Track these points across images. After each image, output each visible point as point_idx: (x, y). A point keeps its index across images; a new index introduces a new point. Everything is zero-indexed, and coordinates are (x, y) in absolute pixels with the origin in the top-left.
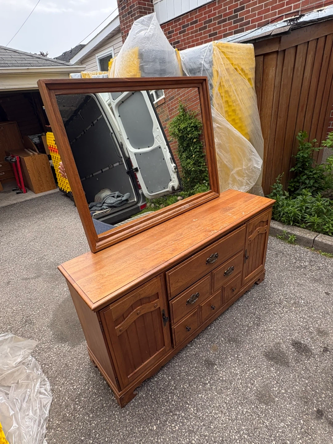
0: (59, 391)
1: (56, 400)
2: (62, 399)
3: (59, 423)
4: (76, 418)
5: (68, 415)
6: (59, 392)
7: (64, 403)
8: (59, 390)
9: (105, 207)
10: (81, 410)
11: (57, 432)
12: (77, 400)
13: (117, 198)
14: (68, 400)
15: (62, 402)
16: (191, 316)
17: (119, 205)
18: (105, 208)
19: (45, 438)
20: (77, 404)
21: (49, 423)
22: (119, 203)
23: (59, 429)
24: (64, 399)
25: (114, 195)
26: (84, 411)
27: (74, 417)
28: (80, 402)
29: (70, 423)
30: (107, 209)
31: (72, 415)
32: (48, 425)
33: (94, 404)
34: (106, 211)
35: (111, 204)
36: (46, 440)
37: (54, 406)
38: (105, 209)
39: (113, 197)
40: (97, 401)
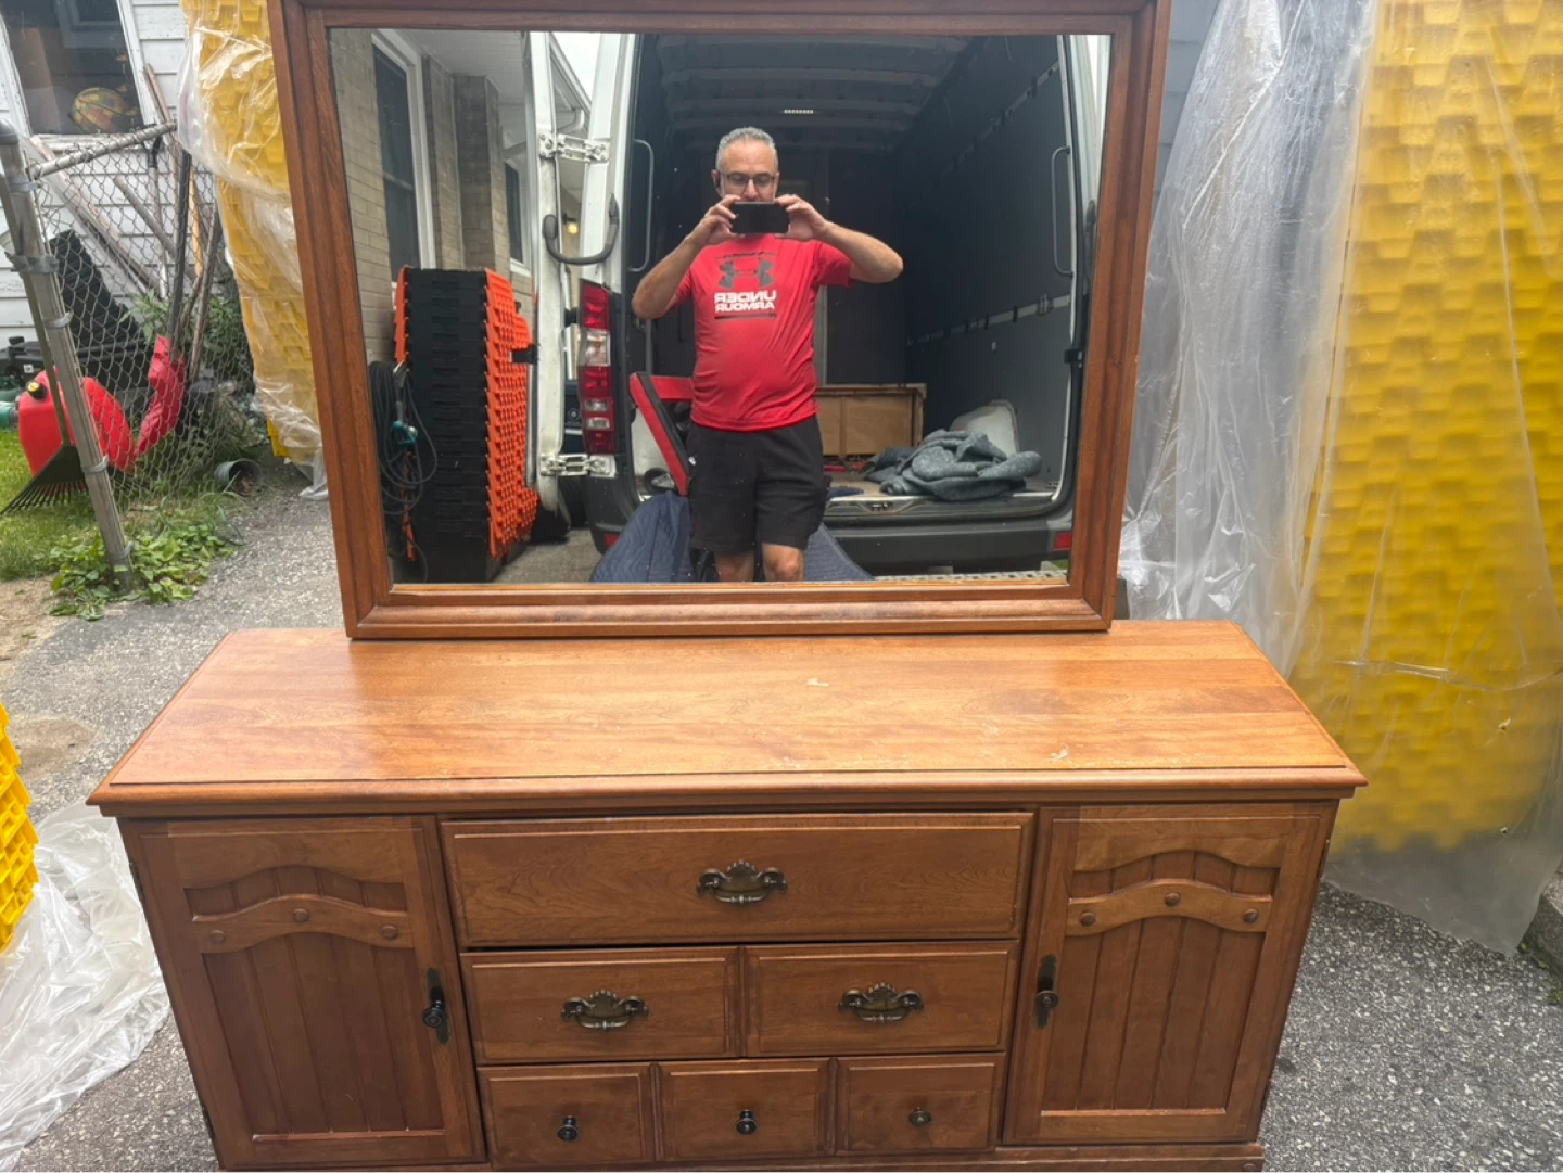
0: (165, 1052)
1: (136, 1071)
2: (149, 1082)
3: (82, 1139)
4: (122, 1158)
5: (116, 1134)
6: (163, 1057)
7: (141, 1095)
8: (169, 1051)
9: (899, 483)
10: (151, 1147)
11: (59, 1156)
12: (171, 1112)
13: (963, 460)
14: (157, 1096)
15: (141, 1090)
16: (597, 1083)
17: (958, 497)
18: (897, 487)
19: (26, 1146)
20: (160, 1125)
21: (67, 1119)
22: (961, 487)
23: (68, 1151)
24: (152, 1084)
25: (957, 442)
26: (153, 1156)
27: (122, 1154)
28: (170, 1124)
29: (100, 1158)
30: (904, 493)
31: (122, 1145)
32: (62, 1119)
33: (191, 1160)
34: (890, 504)
35: (925, 478)
36: (22, 1155)
37: (119, 1084)
38: (896, 493)
39: (953, 449)
40: (202, 1158)
